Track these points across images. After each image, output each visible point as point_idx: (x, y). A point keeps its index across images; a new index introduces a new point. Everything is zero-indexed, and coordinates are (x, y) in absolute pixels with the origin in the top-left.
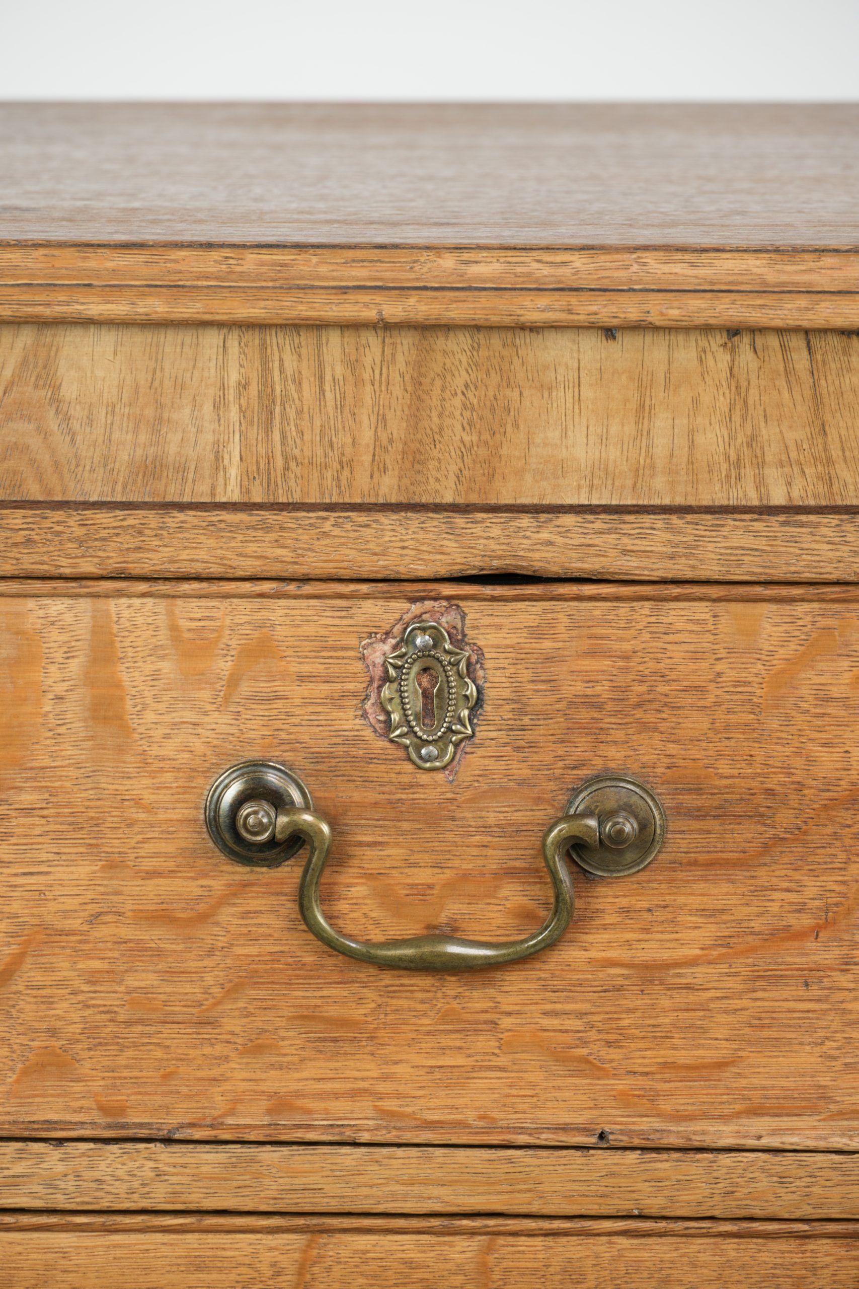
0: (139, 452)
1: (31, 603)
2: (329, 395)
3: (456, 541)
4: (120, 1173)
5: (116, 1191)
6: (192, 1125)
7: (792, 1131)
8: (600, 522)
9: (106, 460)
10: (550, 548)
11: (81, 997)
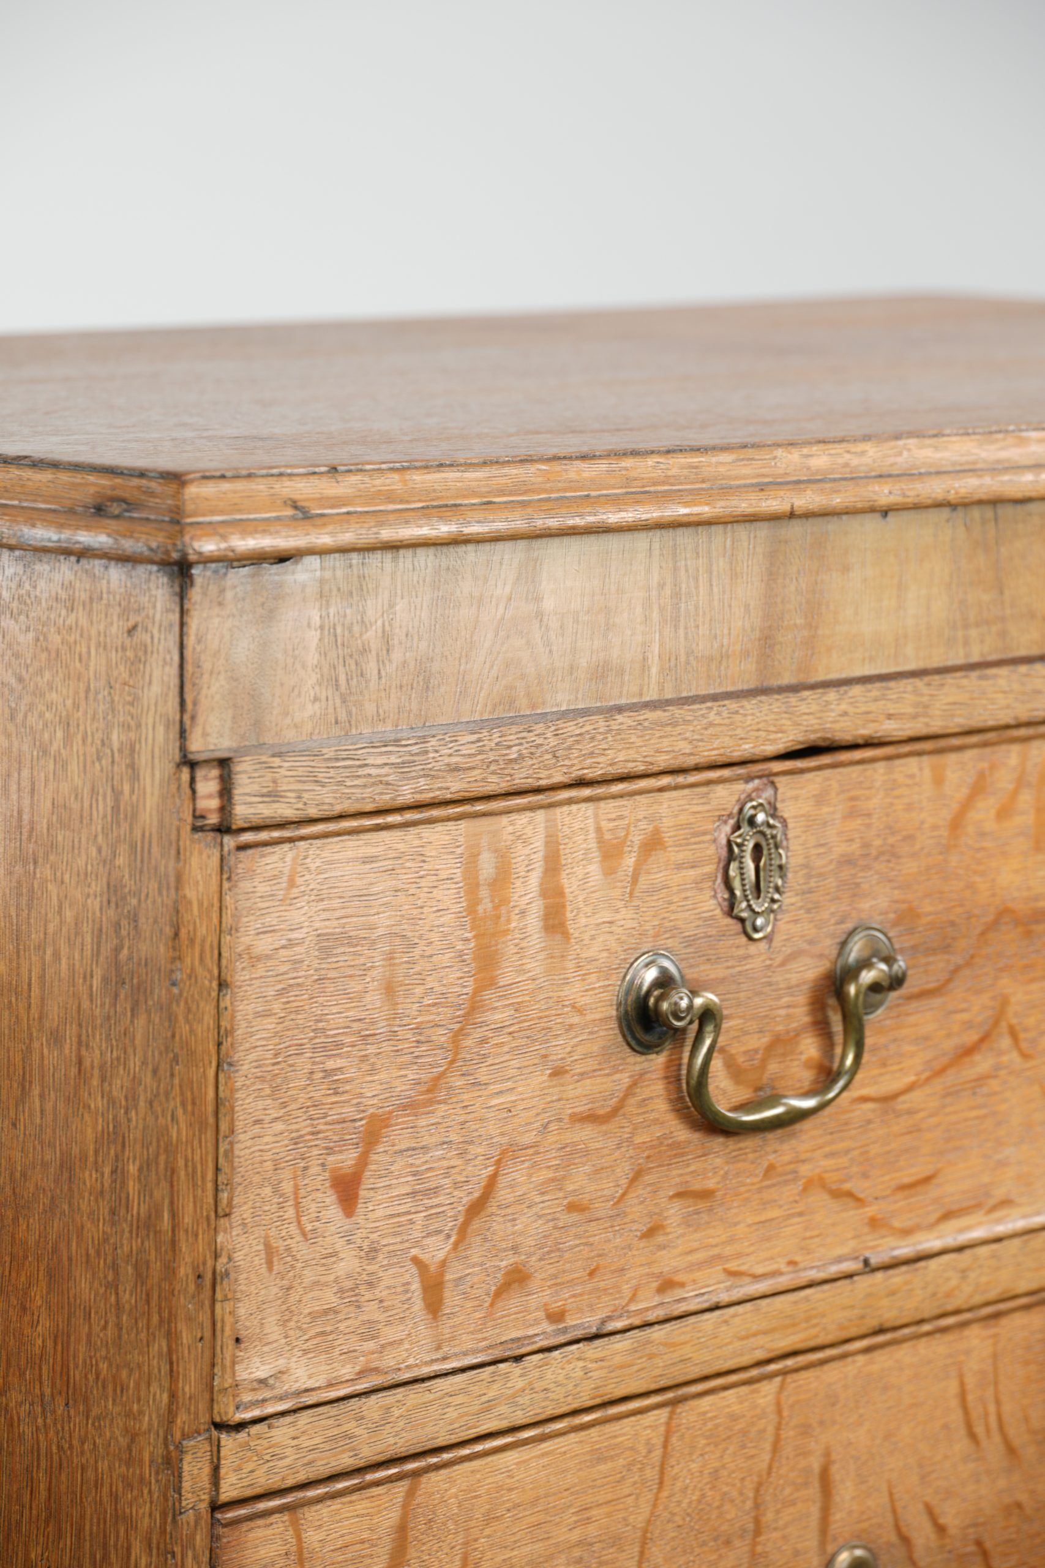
0: (594, 659)
1: (504, 820)
2: (715, 590)
3: (790, 719)
4: (560, 1378)
5: (556, 1397)
6: (610, 1318)
7: (969, 1228)
8: (875, 689)
9: (572, 669)
10: (846, 718)
11: (534, 1210)
